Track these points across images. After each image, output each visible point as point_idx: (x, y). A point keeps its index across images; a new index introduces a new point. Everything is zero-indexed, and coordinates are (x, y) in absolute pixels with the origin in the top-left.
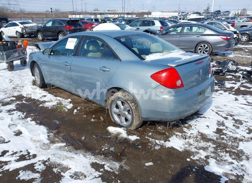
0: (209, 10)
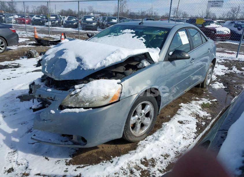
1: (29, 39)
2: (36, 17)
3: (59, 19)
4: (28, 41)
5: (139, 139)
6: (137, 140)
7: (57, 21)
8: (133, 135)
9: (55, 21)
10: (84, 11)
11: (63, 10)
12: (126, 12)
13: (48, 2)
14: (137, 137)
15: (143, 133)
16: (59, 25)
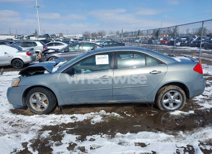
0: (38, 34)
7: (187, 42)
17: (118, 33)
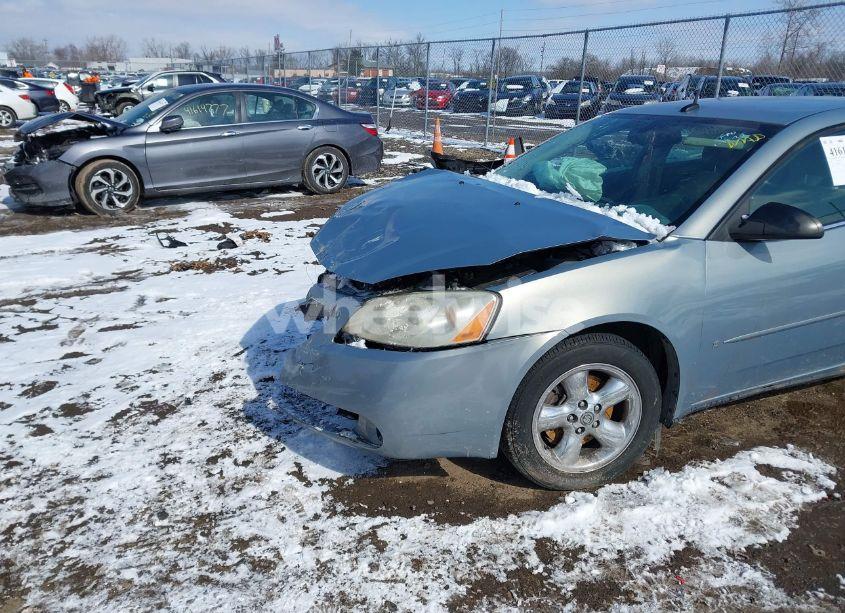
1: (422, 156)
2: (468, 86)
3: (535, 92)
4: (419, 160)
5: (568, 482)
6: (561, 484)
7: (528, 98)
8: (546, 464)
9: (521, 96)
10: (638, 58)
11: (565, 60)
12: (811, 55)
13: (494, 40)
14: (563, 475)
15: (590, 468)
16: (533, 109)
17: (183, 52)
